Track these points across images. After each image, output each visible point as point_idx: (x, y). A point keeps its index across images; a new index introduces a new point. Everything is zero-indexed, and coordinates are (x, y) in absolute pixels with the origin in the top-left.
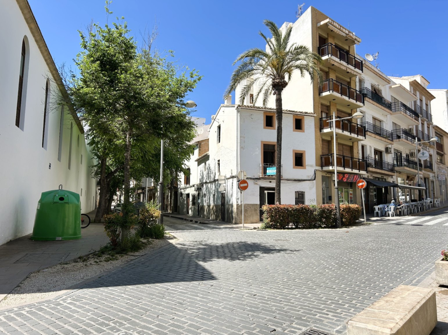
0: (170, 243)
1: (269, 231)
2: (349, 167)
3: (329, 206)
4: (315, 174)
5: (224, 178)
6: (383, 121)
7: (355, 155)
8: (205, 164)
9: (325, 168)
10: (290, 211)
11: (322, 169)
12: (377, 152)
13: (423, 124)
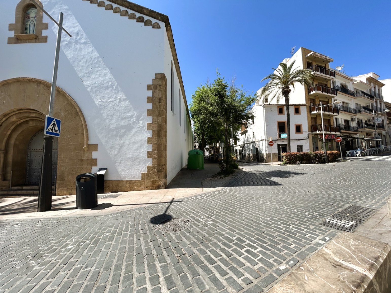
0: (243, 171)
1: (287, 165)
2: (328, 131)
3: (320, 152)
4: (308, 136)
5: (257, 141)
6: (349, 103)
7: (332, 124)
8: (246, 135)
9: (314, 133)
10: (298, 156)
11: (312, 133)
12: (345, 121)
13: (376, 102)
